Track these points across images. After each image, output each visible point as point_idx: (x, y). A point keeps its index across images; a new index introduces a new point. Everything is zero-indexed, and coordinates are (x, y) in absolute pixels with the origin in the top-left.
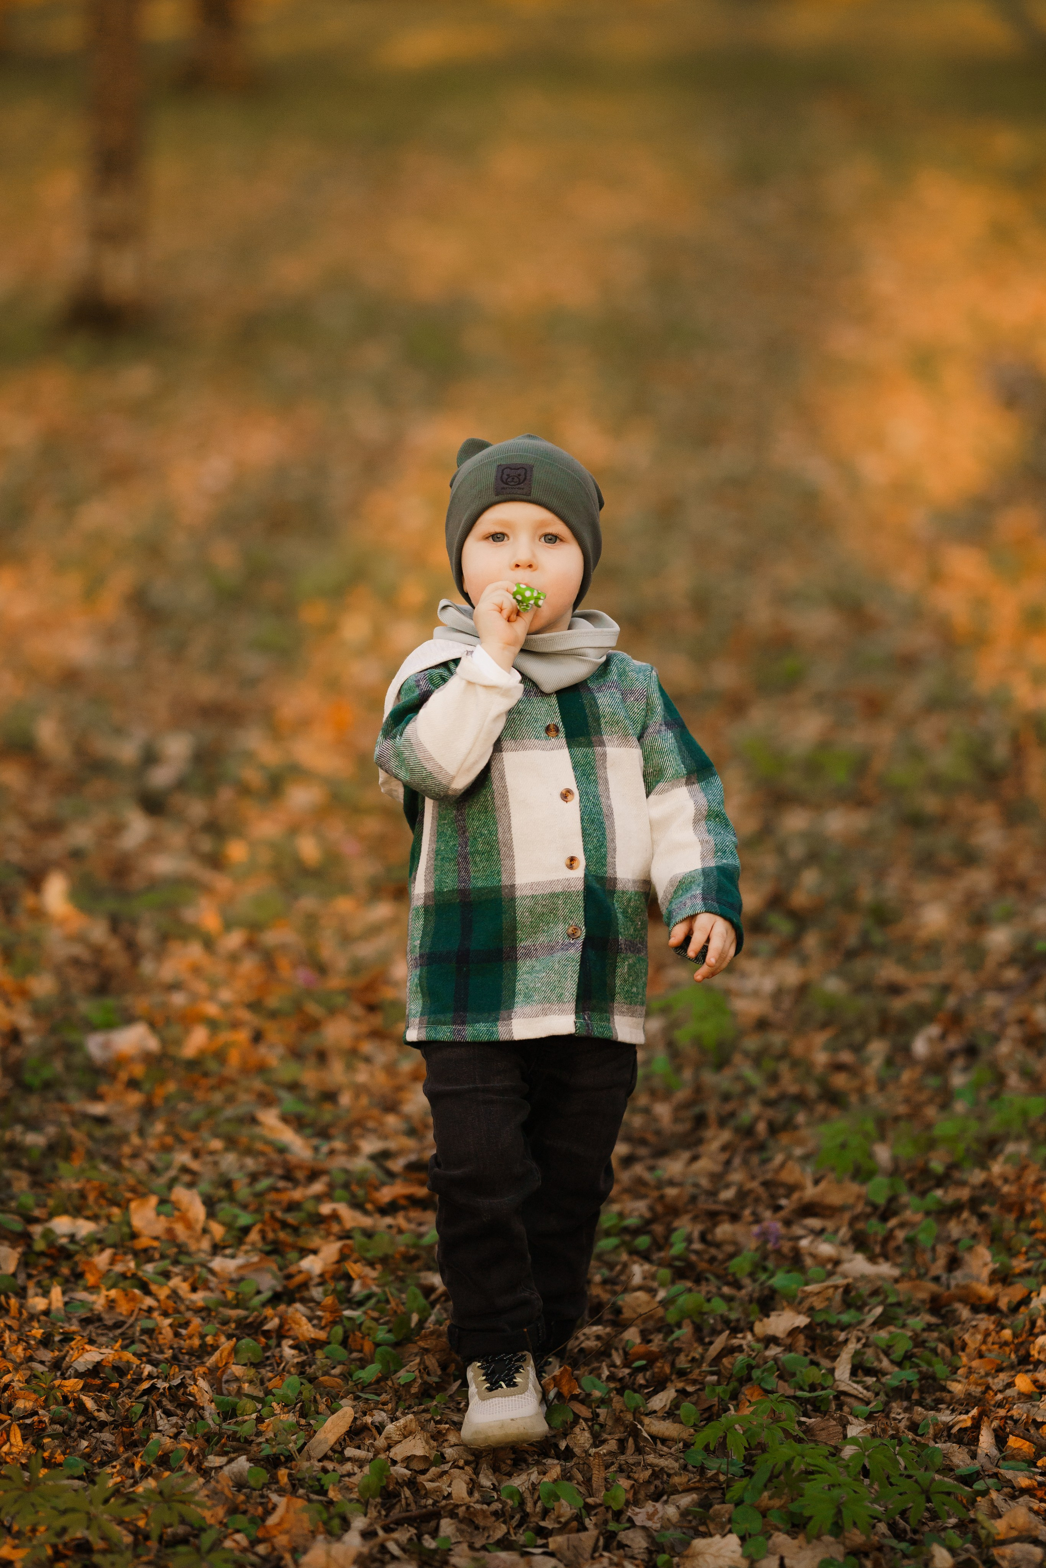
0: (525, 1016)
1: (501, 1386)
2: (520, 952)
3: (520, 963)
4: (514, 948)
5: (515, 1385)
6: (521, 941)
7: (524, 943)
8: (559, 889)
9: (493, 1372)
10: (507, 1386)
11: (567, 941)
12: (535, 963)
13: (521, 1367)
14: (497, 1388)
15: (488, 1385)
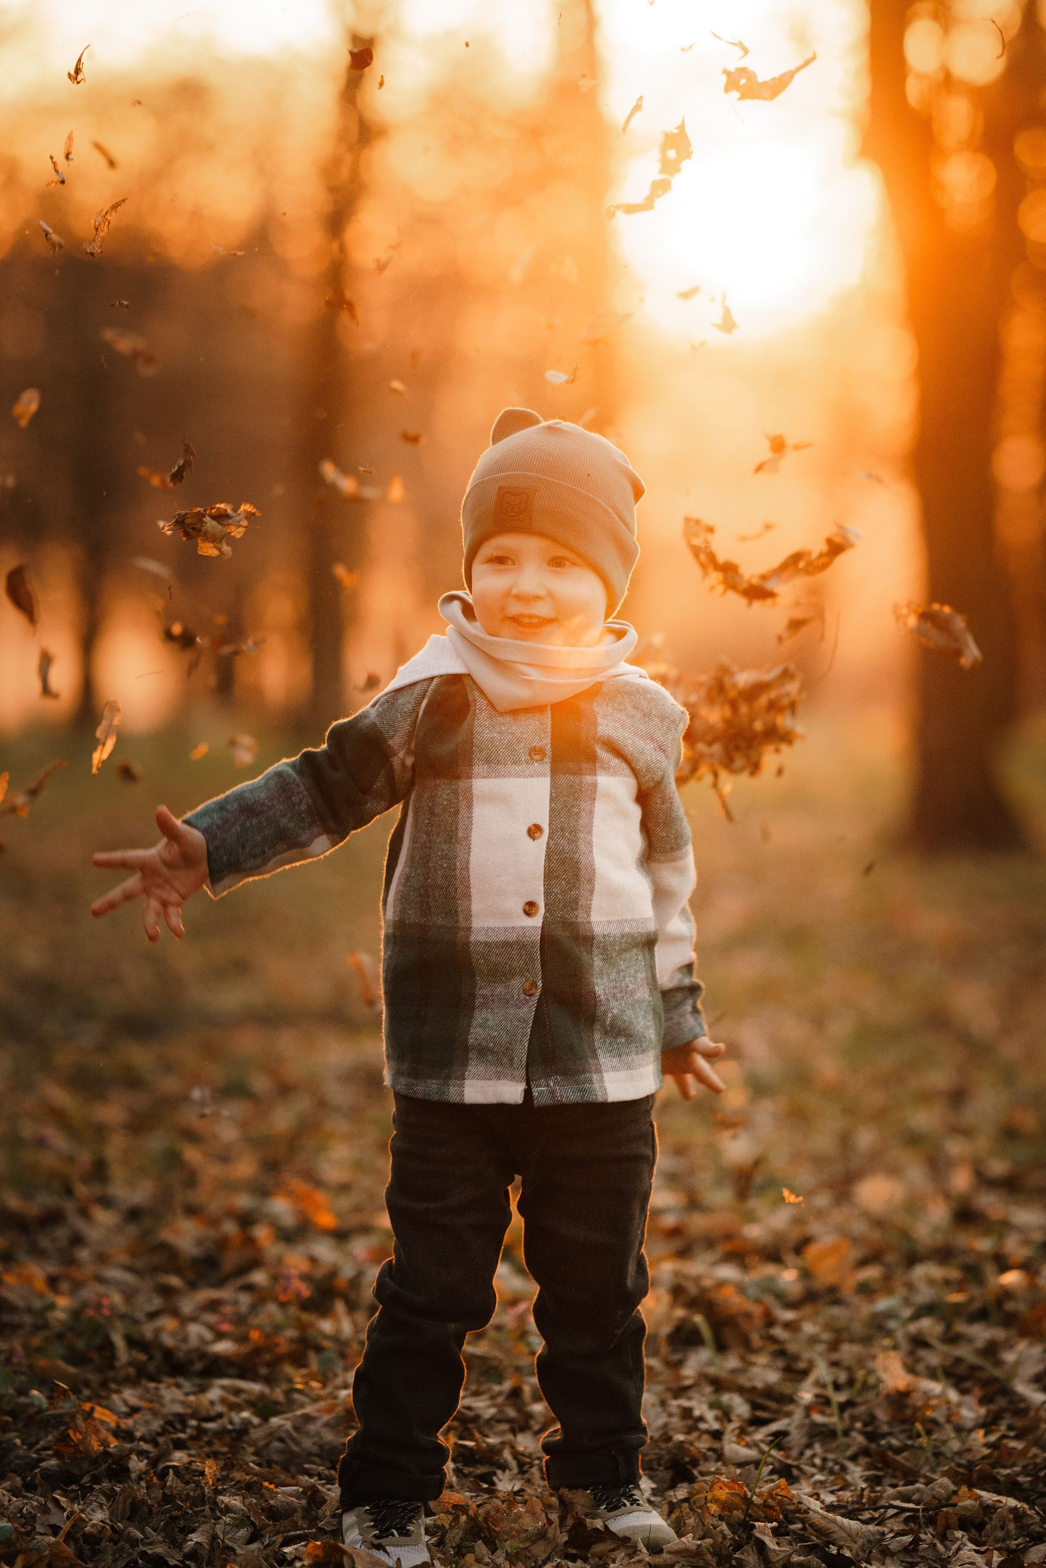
0: (479, 1077)
1: (393, 1535)
2: (479, 1001)
3: (477, 1013)
4: (473, 996)
5: (407, 1534)
6: (480, 988)
7: (483, 991)
8: (512, 938)
9: (384, 1520)
10: (399, 1534)
11: (522, 996)
12: (490, 1017)
13: (413, 1517)
14: (387, 1536)
15: (377, 1532)
